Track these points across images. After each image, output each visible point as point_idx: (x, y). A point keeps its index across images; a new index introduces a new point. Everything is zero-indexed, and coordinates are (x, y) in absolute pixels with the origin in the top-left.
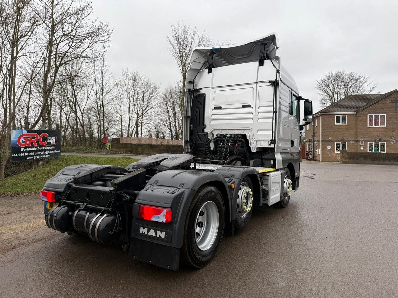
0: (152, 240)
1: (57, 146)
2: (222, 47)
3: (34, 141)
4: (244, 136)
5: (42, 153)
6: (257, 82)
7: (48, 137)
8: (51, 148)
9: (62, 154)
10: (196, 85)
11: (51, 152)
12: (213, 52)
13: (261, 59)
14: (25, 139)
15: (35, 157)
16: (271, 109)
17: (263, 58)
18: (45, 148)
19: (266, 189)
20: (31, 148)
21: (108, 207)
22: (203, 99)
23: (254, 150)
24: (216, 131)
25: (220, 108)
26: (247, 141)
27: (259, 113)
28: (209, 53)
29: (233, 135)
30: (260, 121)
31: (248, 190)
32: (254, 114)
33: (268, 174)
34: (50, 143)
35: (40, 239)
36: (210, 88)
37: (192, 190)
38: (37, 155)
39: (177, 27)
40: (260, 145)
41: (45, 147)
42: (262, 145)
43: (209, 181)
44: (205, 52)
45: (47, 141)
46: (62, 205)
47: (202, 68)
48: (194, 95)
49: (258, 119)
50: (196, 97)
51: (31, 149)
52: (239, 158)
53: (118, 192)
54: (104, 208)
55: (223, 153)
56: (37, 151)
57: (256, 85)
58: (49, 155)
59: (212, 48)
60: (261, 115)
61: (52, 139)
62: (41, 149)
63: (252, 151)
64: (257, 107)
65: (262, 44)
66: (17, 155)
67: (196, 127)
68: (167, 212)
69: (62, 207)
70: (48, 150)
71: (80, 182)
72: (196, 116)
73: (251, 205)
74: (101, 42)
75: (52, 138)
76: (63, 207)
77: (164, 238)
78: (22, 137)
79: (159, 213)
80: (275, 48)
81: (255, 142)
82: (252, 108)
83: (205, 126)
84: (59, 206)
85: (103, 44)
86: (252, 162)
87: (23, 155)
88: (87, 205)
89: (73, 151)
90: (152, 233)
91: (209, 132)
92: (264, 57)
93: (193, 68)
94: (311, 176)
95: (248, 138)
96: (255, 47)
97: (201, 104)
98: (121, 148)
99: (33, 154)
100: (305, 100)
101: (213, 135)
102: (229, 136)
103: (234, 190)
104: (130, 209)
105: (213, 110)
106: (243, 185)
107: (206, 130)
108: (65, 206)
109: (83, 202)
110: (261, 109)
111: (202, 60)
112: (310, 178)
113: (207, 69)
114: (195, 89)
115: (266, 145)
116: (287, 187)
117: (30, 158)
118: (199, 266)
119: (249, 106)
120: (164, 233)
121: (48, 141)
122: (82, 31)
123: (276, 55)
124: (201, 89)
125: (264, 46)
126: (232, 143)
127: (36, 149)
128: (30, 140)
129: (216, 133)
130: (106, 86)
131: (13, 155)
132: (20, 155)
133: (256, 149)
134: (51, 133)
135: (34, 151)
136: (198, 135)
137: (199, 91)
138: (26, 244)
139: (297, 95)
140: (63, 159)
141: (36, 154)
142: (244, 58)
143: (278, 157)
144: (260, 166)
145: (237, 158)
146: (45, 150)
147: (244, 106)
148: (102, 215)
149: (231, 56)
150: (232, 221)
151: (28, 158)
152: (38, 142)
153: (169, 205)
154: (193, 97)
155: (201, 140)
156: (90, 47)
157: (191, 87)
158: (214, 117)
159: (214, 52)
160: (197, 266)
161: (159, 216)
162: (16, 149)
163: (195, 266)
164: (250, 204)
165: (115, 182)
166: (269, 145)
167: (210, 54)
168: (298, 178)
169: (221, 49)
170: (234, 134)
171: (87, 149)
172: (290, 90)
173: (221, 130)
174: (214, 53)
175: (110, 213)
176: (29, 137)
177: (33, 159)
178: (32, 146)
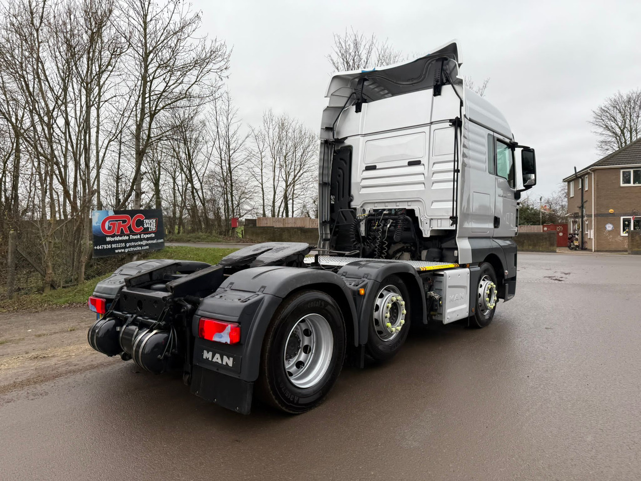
0: (218, 370)
1: (159, 234)
2: (376, 70)
3: (125, 226)
4: (411, 212)
5: (136, 244)
6: (431, 123)
7: (145, 220)
8: (149, 236)
9: (167, 244)
10: (338, 133)
11: (150, 242)
12: (364, 77)
13: (437, 84)
14: (111, 224)
15: (127, 250)
16: (451, 166)
17: (439, 83)
18: (140, 237)
19: (437, 297)
20: (121, 236)
21: (160, 320)
22: (349, 154)
23: (426, 233)
24: (369, 205)
25: (373, 168)
26: (416, 220)
27: (433, 174)
28: (357, 80)
29: (393, 210)
30: (436, 186)
31: (394, 299)
32: (426, 175)
33: (442, 273)
34: (148, 228)
35: (96, 365)
36: (359, 137)
37: (275, 297)
38: (130, 247)
39: (343, 36)
40: (437, 226)
41: (140, 235)
42: (439, 225)
43: (309, 283)
44: (351, 78)
45: (143, 226)
46: (108, 317)
47: (347, 105)
48: (336, 149)
49: (433, 183)
50: (339, 151)
51: (121, 238)
52: (407, 247)
53: (176, 299)
54: (154, 322)
55: (378, 239)
56: (130, 241)
57: (429, 127)
58: (147, 247)
59: (361, 72)
60: (437, 177)
61: (151, 223)
62: (135, 237)
63: (424, 236)
64: (431, 164)
65: (437, 60)
66: (102, 247)
67: (339, 200)
68: (232, 329)
69: (107, 319)
70: (144, 239)
71: (134, 285)
72: (338, 182)
73: (403, 322)
74: (216, 71)
75: (151, 221)
76: (109, 320)
77: (231, 366)
78: (107, 222)
79: (222, 329)
80: (456, 65)
81: (428, 222)
82: (424, 165)
83: (352, 197)
84: (104, 318)
85: (219, 73)
86: (424, 253)
87: (109, 246)
88: (136, 317)
89: (189, 240)
90: (217, 358)
91: (358, 207)
92: (442, 80)
93: (332, 105)
94: (558, 275)
95: (417, 214)
96: (429, 64)
97: (346, 163)
98: (257, 234)
99: (123, 245)
100: (522, 149)
101: (364, 211)
102: (387, 212)
103: (364, 298)
104: (190, 324)
105: (364, 171)
106: (388, 290)
107: (354, 204)
108: (111, 318)
109: (132, 314)
110: (438, 167)
111: (347, 92)
112: (556, 280)
113: (355, 106)
114: (335, 139)
115: (447, 225)
116: (485, 294)
117: (120, 251)
118: (294, 411)
119: (418, 163)
120: (231, 359)
121: (145, 226)
122: (183, 58)
123: (457, 77)
124: (346, 138)
125: (441, 63)
126: (392, 223)
127: (127, 238)
128: (119, 225)
129: (369, 208)
130: (234, 139)
131: (95, 248)
132: (105, 247)
133: (429, 232)
134: (149, 213)
135: (125, 241)
136: (342, 211)
137: (343, 142)
138: (74, 372)
139: (508, 141)
140: (168, 252)
141: (128, 246)
142: (414, 83)
143: (464, 245)
144: (438, 260)
145: (404, 247)
146: (141, 240)
147: (411, 164)
148: (151, 331)
149: (394, 82)
150: (360, 345)
151: (117, 251)
152: (130, 227)
153: (236, 319)
154: (334, 152)
155: (346, 219)
156: (199, 81)
157: (330, 136)
158: (365, 183)
159: (366, 77)
160: (290, 410)
161: (222, 334)
162: (99, 239)
163: (285, 410)
164: (401, 321)
165: (170, 285)
166: (451, 225)
167: (359, 82)
168: (514, 279)
169: (376, 73)
170: (395, 209)
171: (208, 236)
172: (492, 133)
173: (377, 203)
174: (365, 80)
175: (162, 329)
176: (116, 221)
177: (124, 252)
178: (122, 234)
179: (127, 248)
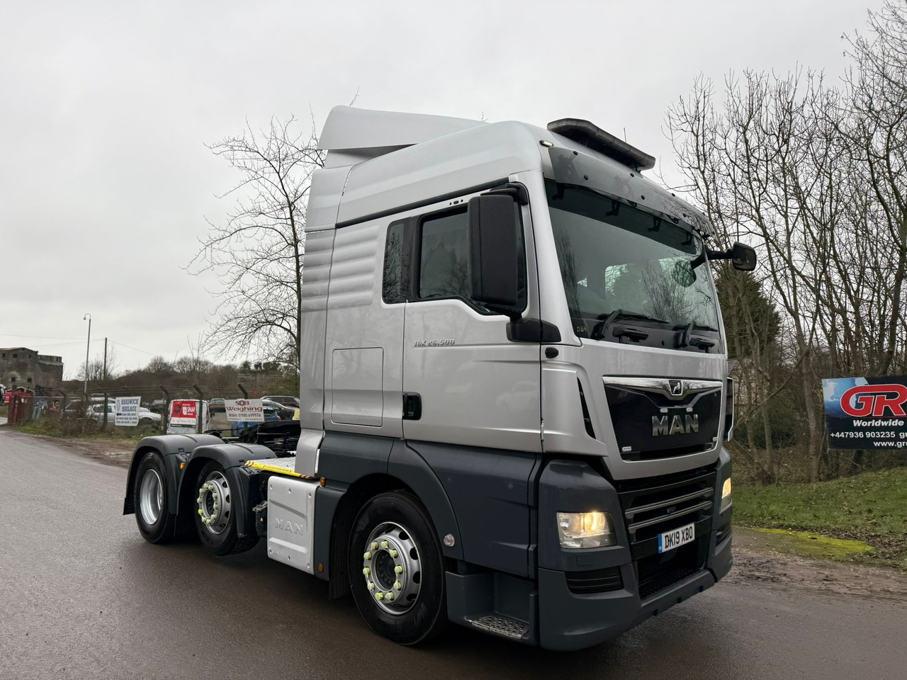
3: (893, 404)
14: (863, 399)
15: (900, 445)
20: (887, 420)
51: (885, 423)
66: (845, 434)
78: (854, 395)
87: (860, 435)
99: (892, 434)
117: (884, 444)
127: (900, 423)
131: (833, 435)
132: (852, 436)
135: (897, 429)
141: (902, 437)
151: (876, 444)
162: (839, 421)
177: (894, 448)
178: (888, 415)
179: (902, 440)
